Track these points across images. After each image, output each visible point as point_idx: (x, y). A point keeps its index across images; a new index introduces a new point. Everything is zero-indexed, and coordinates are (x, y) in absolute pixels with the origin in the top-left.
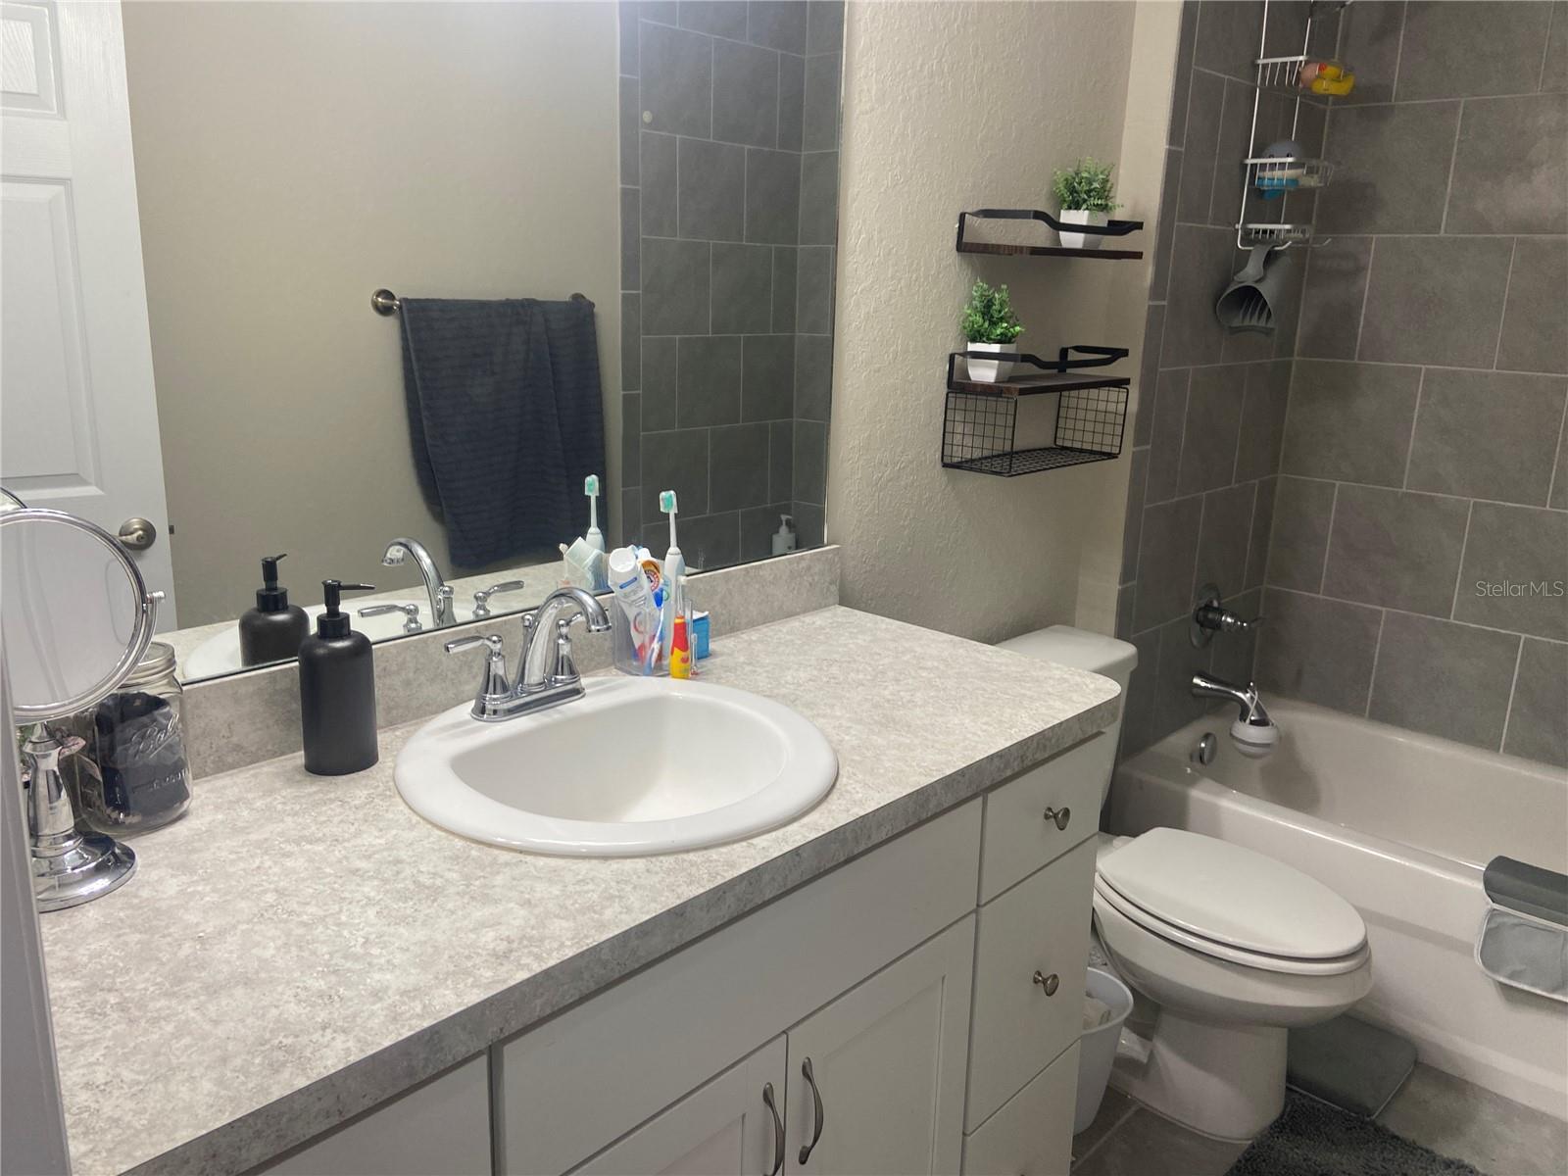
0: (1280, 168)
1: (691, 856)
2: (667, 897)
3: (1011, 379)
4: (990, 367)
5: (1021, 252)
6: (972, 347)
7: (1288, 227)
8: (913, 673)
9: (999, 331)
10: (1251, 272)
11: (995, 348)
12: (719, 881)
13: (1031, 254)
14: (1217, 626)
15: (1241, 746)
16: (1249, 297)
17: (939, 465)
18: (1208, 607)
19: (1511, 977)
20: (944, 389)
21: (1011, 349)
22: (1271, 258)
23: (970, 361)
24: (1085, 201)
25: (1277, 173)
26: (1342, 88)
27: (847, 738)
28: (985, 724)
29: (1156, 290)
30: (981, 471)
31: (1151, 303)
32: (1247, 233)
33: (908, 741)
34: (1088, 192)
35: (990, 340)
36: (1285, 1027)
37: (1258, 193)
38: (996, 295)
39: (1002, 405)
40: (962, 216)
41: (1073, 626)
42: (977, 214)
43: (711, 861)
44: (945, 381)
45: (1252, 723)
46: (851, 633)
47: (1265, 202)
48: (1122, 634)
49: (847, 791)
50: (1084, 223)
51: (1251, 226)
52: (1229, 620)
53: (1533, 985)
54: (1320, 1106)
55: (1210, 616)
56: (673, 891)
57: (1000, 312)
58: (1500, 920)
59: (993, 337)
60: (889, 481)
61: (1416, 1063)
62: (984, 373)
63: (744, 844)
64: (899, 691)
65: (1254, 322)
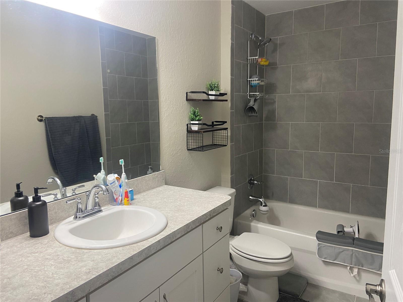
0: (255, 81)
1: (133, 245)
2: (128, 255)
3: (201, 129)
4: (197, 126)
5: (201, 101)
6: (192, 122)
7: (258, 93)
8: (184, 199)
9: (197, 118)
10: (251, 103)
11: (197, 122)
12: (141, 250)
13: (203, 101)
14: (254, 184)
15: (262, 212)
16: (252, 109)
17: (187, 150)
18: (251, 180)
19: (325, 259)
20: (186, 132)
21: (200, 122)
22: (255, 100)
23: (191, 125)
24: (214, 89)
25: (255, 82)
26: (267, 63)
27: (169, 215)
28: (201, 208)
29: (232, 108)
30: (196, 151)
31: (231, 111)
32: (250, 95)
33: (184, 214)
34: (214, 87)
35: (196, 121)
36: (277, 276)
37: (251, 86)
38: (196, 110)
39: (200, 135)
40: (187, 93)
41: (221, 186)
42: (190, 92)
43: (138, 246)
44: (186, 130)
45: (263, 206)
46: (169, 191)
47: (253, 88)
48: (232, 187)
49: (170, 226)
50: (214, 94)
51: (251, 93)
52: (256, 182)
53: (330, 260)
54: (287, 296)
55: (252, 182)
56: (130, 253)
57: (197, 114)
58: (321, 245)
59: (196, 120)
60: (175, 154)
61: (308, 283)
62: (195, 128)
63: (146, 241)
64: (181, 203)
65: (253, 114)
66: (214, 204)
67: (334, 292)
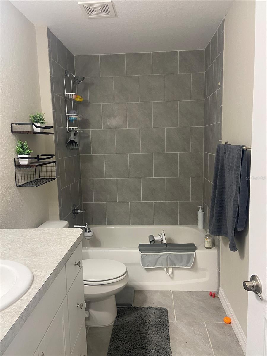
0: (73, 116)
1: (6, 310)
2: (8, 324)
3: (31, 163)
4: (26, 161)
5: (31, 133)
6: (19, 156)
7: (77, 128)
8: (32, 241)
9: (27, 152)
10: (72, 137)
11: (27, 156)
12: (20, 313)
13: (33, 133)
14: (78, 213)
15: (87, 238)
16: (72, 142)
17: (16, 187)
18: (75, 209)
19: (147, 267)
20: (14, 167)
21: (30, 156)
22: (75, 134)
23: (20, 160)
24: (39, 121)
25: (73, 117)
26: (81, 100)
27: (27, 262)
28: (59, 247)
29: (56, 141)
30: (25, 186)
31: (55, 144)
32: (69, 129)
33: (44, 257)
34: (39, 119)
35: (24, 154)
37: (69, 121)
38: (24, 143)
39: (31, 170)
40: (12, 124)
42: (16, 124)
43: (13, 309)
44: (14, 165)
45: (88, 232)
46: (6, 235)
47: (71, 122)
48: (61, 219)
49: (38, 275)
50: (40, 126)
51: (69, 128)
52: (80, 211)
53: (151, 266)
54: (123, 308)
55: (75, 211)
56: (8, 322)
57: (26, 147)
58: (143, 256)
59: (25, 153)
60: (4, 193)
61: (135, 291)
62: (25, 162)
63: (19, 300)
64: (32, 246)
65: (74, 147)
66: (70, 239)
67: (156, 292)
